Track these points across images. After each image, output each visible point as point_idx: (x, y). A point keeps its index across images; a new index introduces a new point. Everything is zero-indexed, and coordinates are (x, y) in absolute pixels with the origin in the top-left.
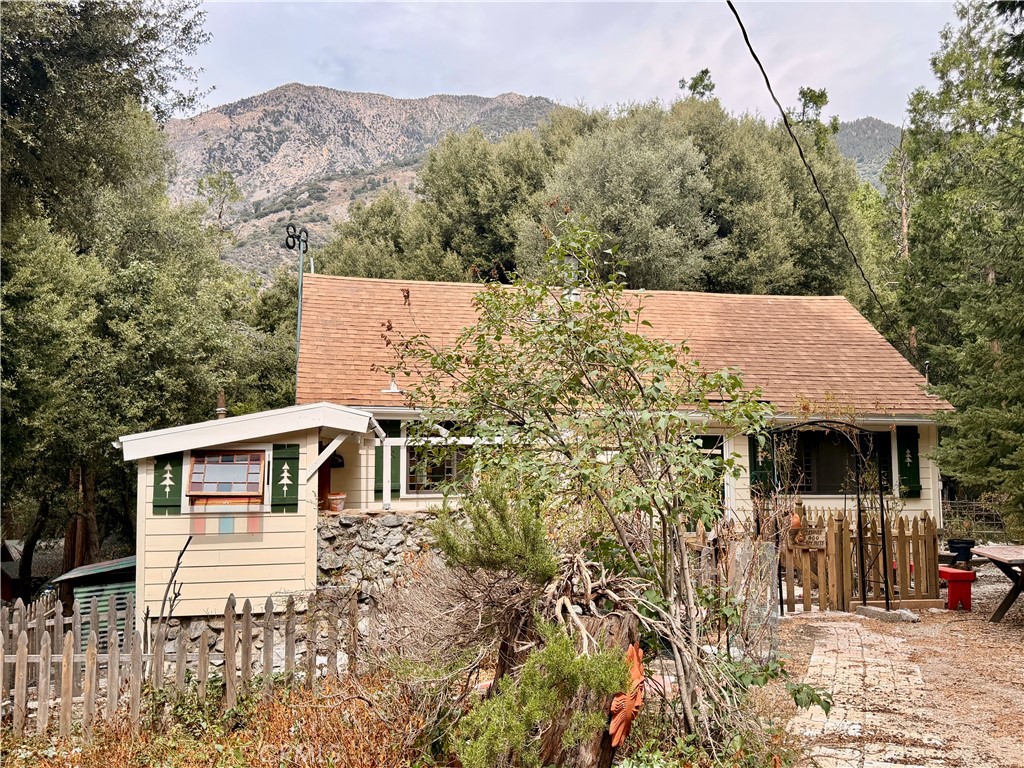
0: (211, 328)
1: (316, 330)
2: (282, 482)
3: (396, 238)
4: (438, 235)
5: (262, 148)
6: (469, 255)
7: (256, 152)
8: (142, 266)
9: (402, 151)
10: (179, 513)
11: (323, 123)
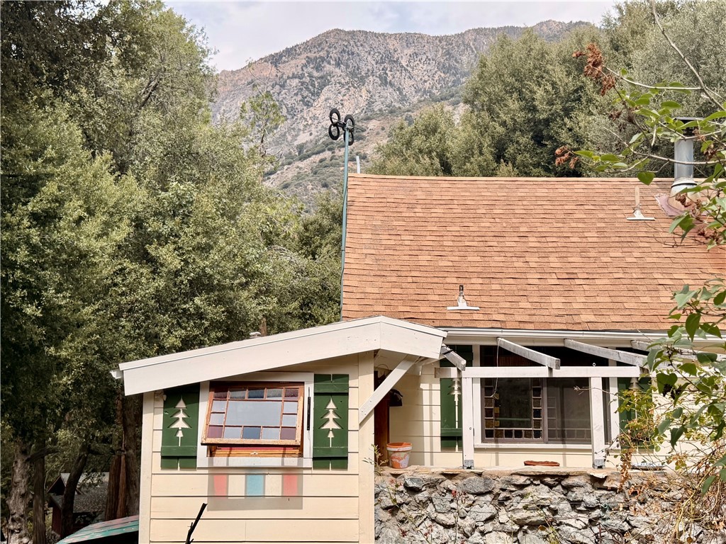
0: (252, 254)
1: (364, 236)
2: (325, 427)
3: (441, 156)
4: (489, 146)
5: (306, 93)
6: (525, 166)
7: (300, 97)
8: (182, 187)
9: (438, 86)
10: (194, 467)
11: (362, 65)
